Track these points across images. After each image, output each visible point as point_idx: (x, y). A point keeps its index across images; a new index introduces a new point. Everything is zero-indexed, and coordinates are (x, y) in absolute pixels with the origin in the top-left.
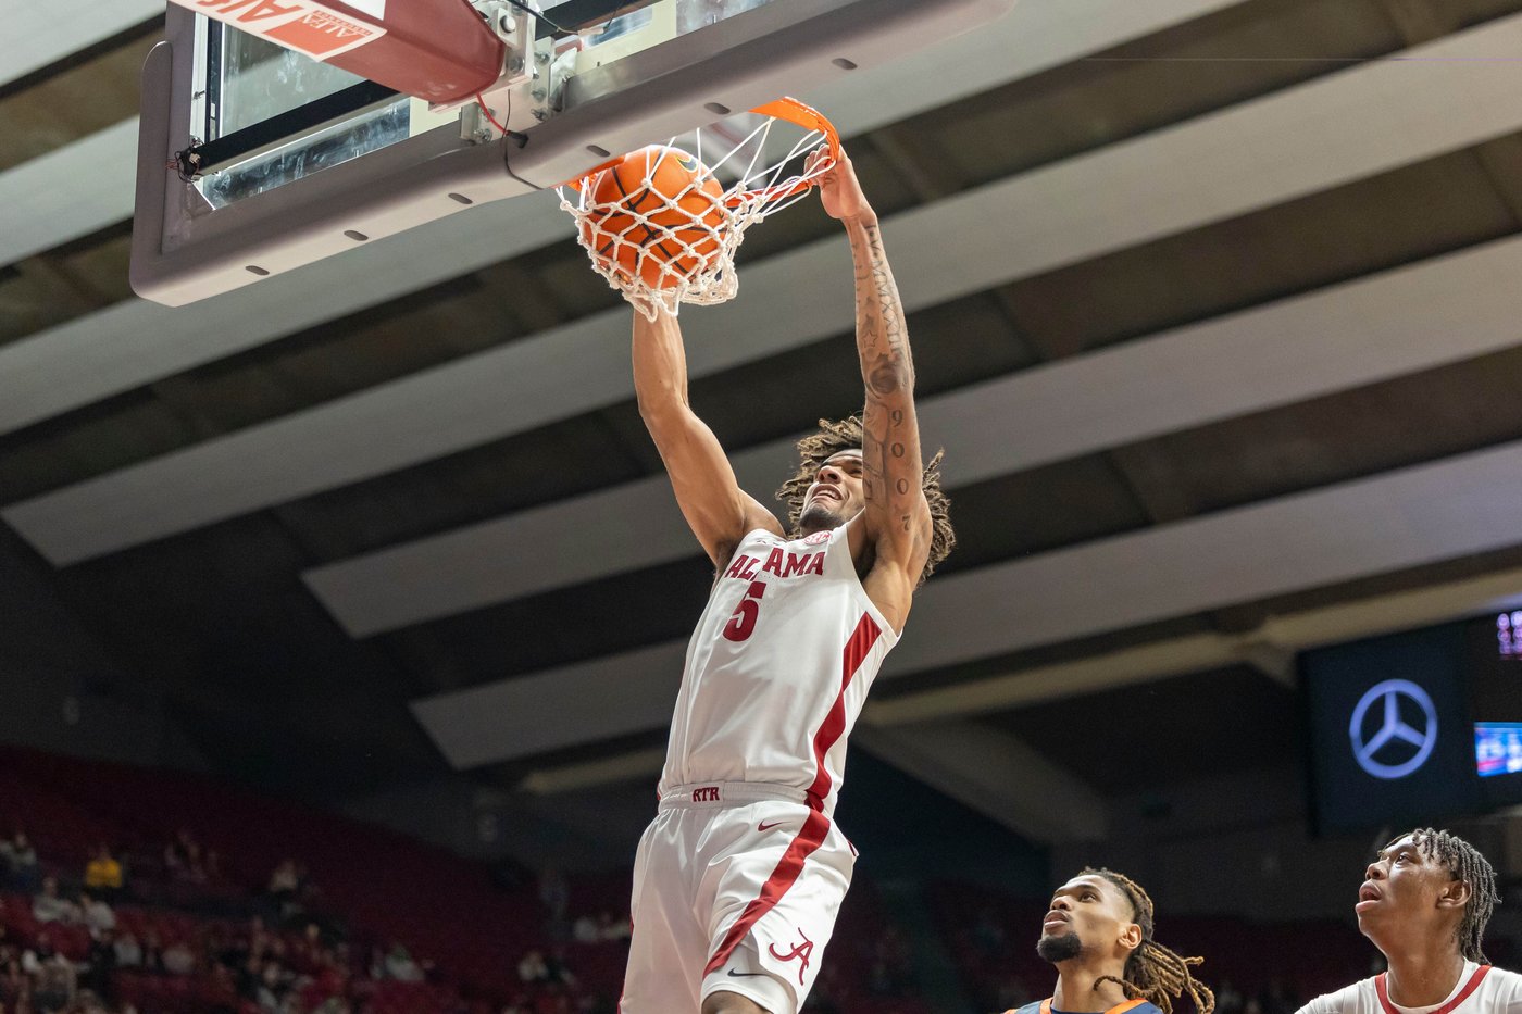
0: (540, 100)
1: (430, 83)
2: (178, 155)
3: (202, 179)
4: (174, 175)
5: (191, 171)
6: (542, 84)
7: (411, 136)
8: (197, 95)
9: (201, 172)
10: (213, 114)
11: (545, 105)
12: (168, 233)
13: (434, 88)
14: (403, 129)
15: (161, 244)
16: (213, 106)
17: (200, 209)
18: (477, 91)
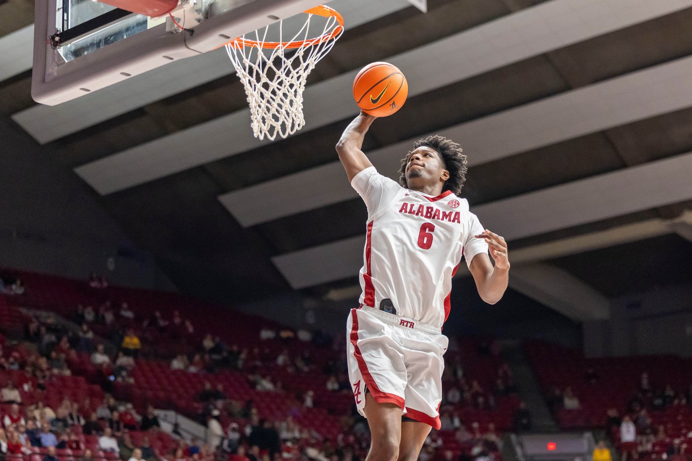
0: (199, 14)
1: (147, 9)
2: (50, 37)
3: (62, 48)
4: (49, 46)
5: (56, 45)
6: (199, 6)
7: (148, 28)
8: (59, 9)
9: (61, 45)
10: (65, 18)
11: (200, 16)
12: (47, 73)
13: (149, 11)
14: (144, 25)
15: (44, 78)
16: (65, 14)
17: (61, 62)
18: (169, 11)
